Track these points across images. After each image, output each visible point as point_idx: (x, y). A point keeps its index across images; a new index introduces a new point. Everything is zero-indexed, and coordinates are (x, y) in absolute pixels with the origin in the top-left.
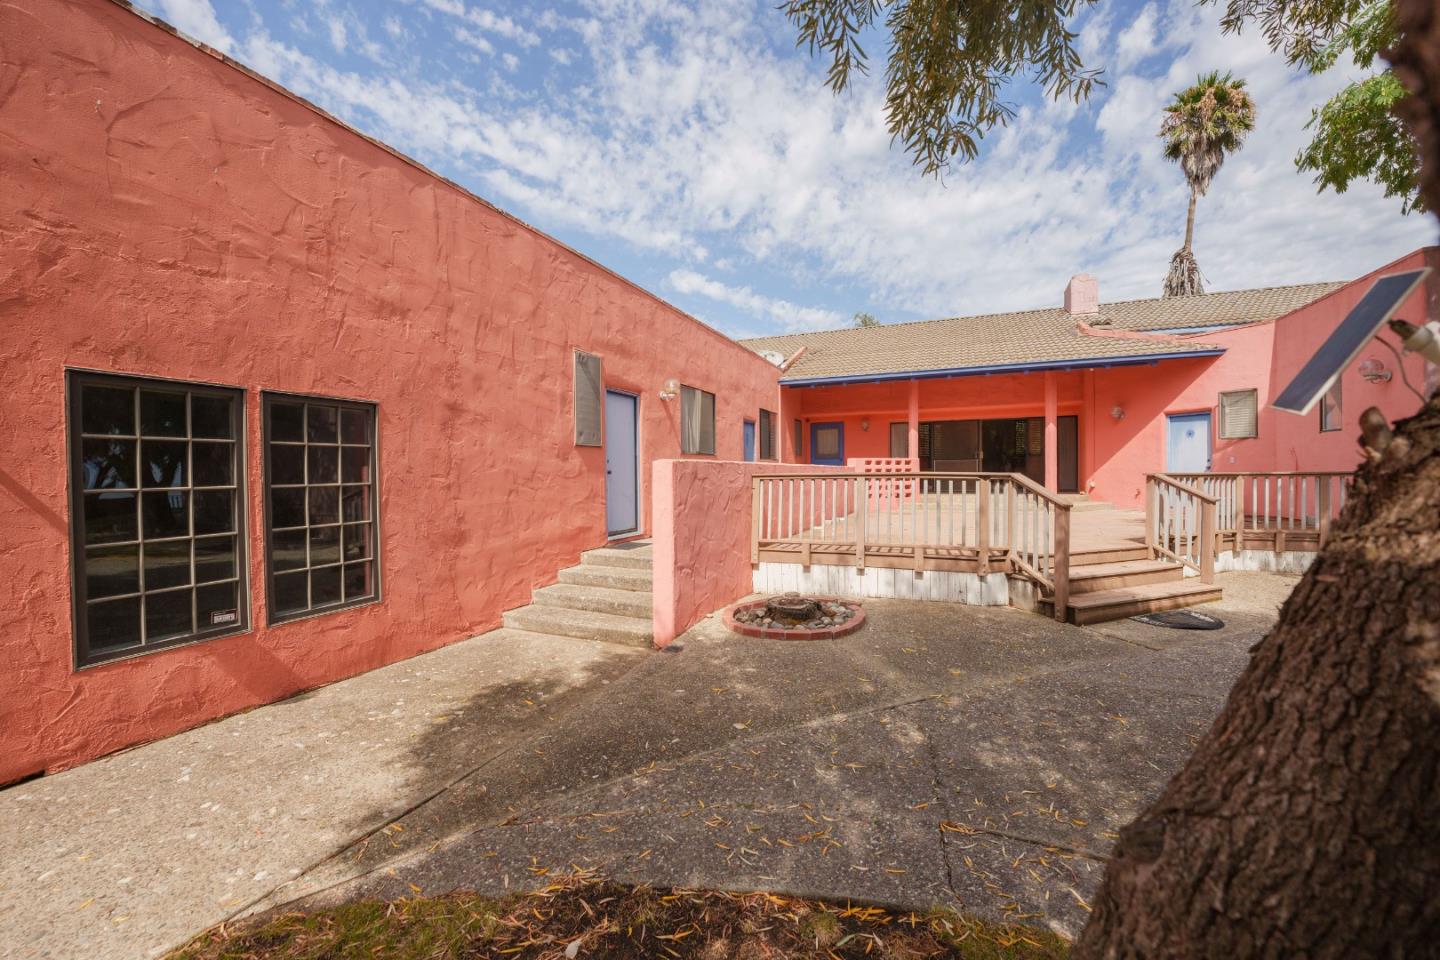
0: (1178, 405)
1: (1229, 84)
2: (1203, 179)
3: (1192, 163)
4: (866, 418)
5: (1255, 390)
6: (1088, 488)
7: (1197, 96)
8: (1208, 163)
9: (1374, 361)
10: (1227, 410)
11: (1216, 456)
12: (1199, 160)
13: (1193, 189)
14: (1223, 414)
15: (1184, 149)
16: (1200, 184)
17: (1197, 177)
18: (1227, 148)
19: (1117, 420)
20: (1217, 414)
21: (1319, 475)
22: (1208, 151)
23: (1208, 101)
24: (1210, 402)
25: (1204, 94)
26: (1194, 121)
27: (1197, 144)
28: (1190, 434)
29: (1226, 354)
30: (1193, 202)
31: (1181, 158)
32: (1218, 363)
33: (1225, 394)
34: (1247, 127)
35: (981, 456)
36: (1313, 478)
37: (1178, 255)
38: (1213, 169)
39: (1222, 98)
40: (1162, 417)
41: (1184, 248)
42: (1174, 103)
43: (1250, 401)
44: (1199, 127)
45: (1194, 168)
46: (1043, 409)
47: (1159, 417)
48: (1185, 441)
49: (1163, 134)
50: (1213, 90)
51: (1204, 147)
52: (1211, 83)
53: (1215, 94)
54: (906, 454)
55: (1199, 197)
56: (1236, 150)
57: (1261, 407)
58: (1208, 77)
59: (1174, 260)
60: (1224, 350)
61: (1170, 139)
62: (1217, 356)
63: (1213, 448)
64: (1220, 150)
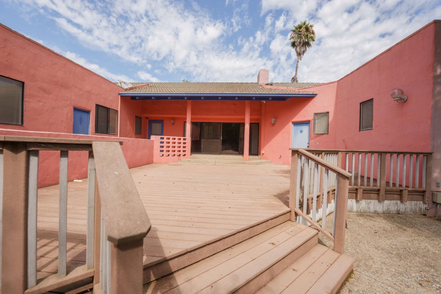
0: (297, 118)
1: (309, 25)
2: (301, 54)
3: (298, 48)
4: (174, 119)
5: (328, 112)
6: (261, 154)
7: (300, 27)
8: (302, 50)
9: (399, 90)
10: (316, 121)
11: (312, 141)
12: (300, 48)
13: (298, 57)
14: (315, 124)
15: (296, 44)
16: (300, 56)
17: (299, 54)
18: (308, 46)
19: (274, 125)
20: (312, 122)
21: (380, 153)
22: (303, 46)
23: (303, 29)
24: (310, 117)
25: (302, 27)
26: (299, 35)
27: (300, 43)
28: (301, 132)
29: (317, 96)
30: (298, 62)
31: (295, 47)
32: (314, 100)
33: (316, 114)
34: (313, 40)
35: (221, 139)
36: (377, 154)
37: (293, 78)
38: (304, 52)
39: (307, 29)
40: (291, 124)
41: (295, 76)
42: (294, 29)
43: (325, 118)
44: (301, 38)
45: (299, 51)
46: (244, 119)
47: (290, 123)
48: (299, 134)
49: (290, 39)
50: (305, 26)
51: (302, 44)
52: (304, 24)
53: (305, 28)
54: (184, 135)
55: (300, 61)
56: (310, 47)
57: (330, 120)
58: (304, 22)
59: (292, 80)
60: (316, 95)
61: (292, 40)
62: (313, 97)
63: (310, 138)
64: (306, 46)
